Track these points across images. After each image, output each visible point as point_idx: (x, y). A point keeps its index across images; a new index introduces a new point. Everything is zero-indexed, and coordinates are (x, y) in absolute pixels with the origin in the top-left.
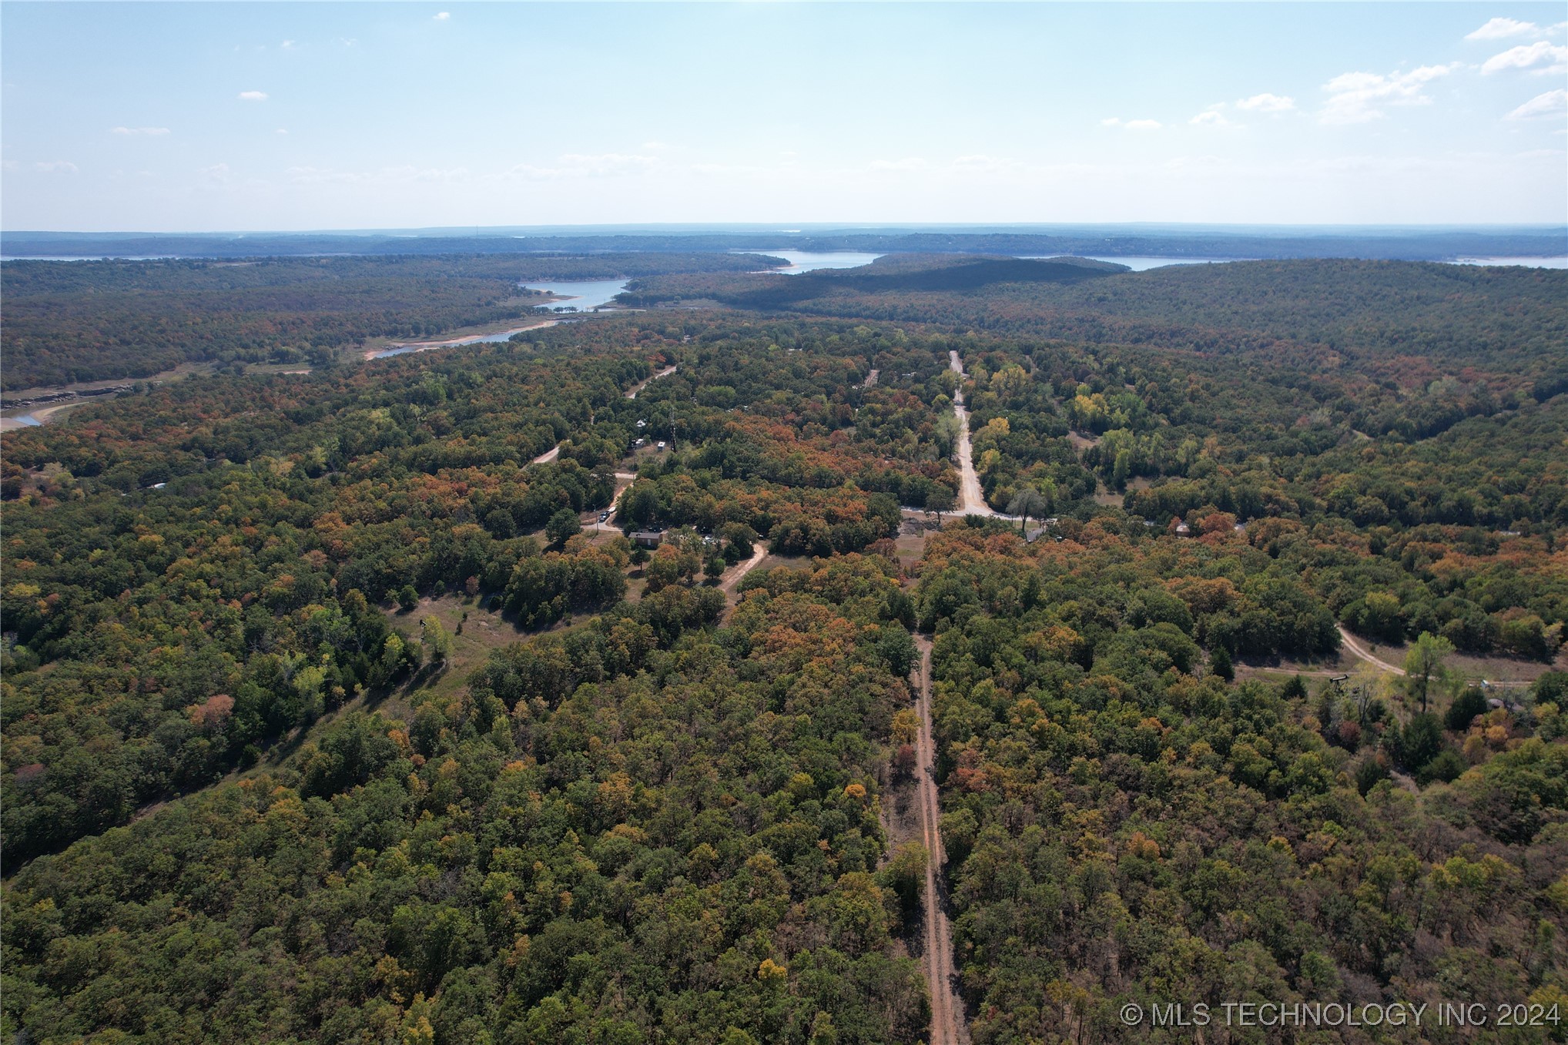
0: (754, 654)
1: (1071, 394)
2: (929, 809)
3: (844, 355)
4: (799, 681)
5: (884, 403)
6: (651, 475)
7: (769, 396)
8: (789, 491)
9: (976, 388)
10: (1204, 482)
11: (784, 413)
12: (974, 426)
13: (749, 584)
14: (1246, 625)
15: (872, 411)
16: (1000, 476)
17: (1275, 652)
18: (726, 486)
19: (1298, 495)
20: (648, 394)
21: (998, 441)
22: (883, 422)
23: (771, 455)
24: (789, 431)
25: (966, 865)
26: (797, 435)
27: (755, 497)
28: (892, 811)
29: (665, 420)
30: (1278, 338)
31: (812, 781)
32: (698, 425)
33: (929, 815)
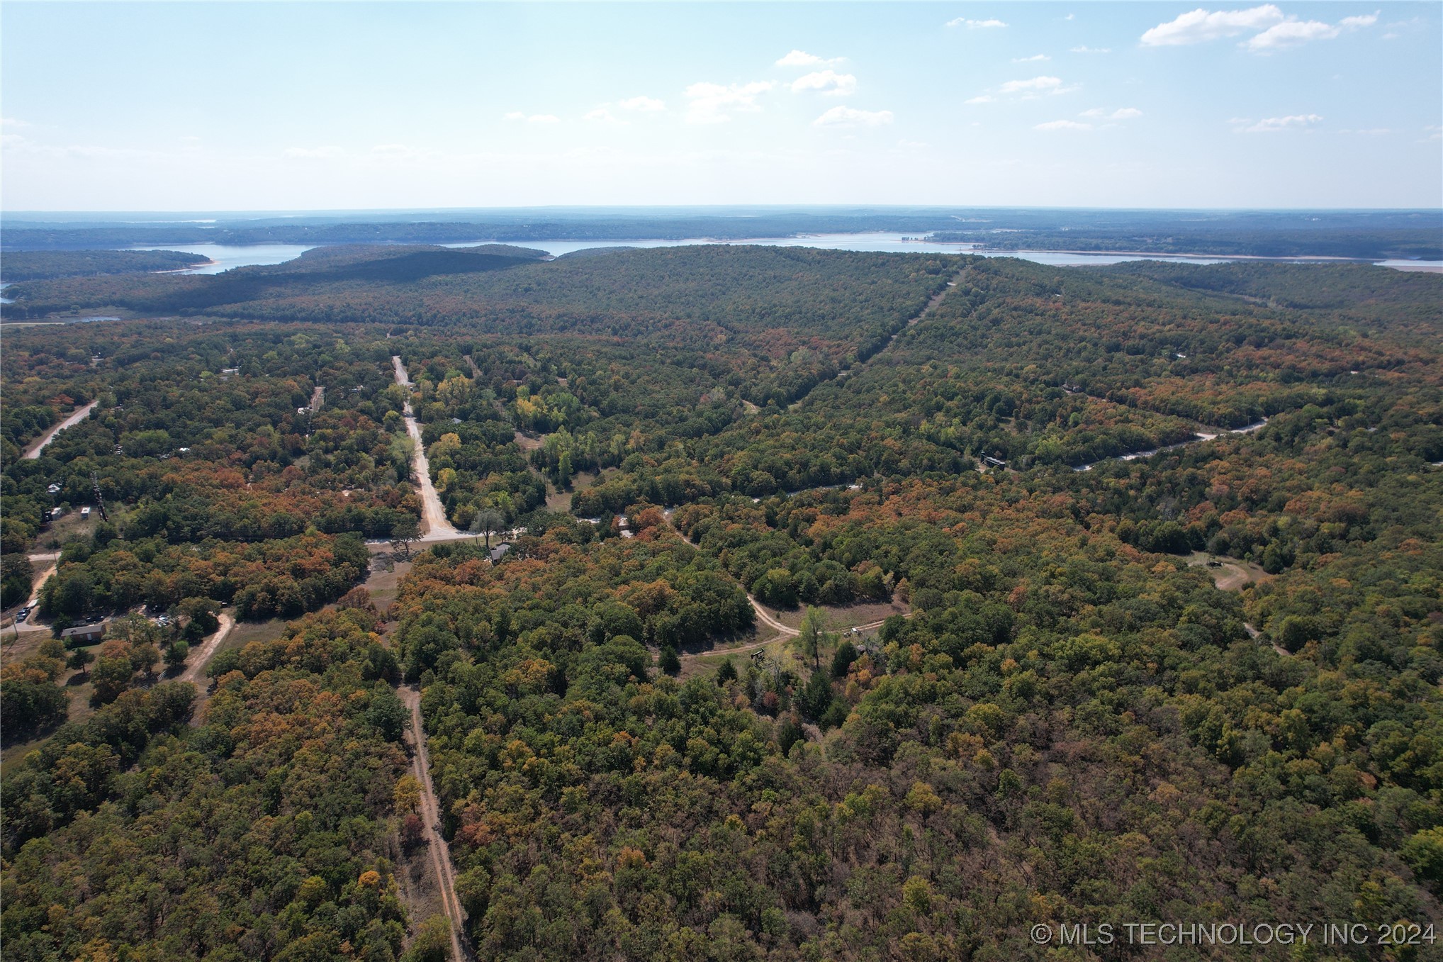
0: (237, 752)
1: (512, 397)
2: (443, 869)
3: (285, 375)
4: (292, 774)
5: (334, 427)
6: (79, 557)
7: (209, 436)
8: (249, 548)
9: (424, 400)
10: (635, 475)
11: (228, 453)
12: (429, 440)
13: (219, 669)
14: (684, 619)
15: (323, 437)
16: (459, 494)
17: (708, 635)
18: (175, 555)
19: (709, 477)
20: (58, 450)
21: (452, 456)
22: (336, 448)
23: (220, 509)
24: (236, 474)
25: (486, 920)
26: (246, 477)
27: (210, 563)
28: (408, 881)
29: (85, 481)
30: (678, 319)
31: (323, 883)
32: (129, 482)
33: (444, 875)
